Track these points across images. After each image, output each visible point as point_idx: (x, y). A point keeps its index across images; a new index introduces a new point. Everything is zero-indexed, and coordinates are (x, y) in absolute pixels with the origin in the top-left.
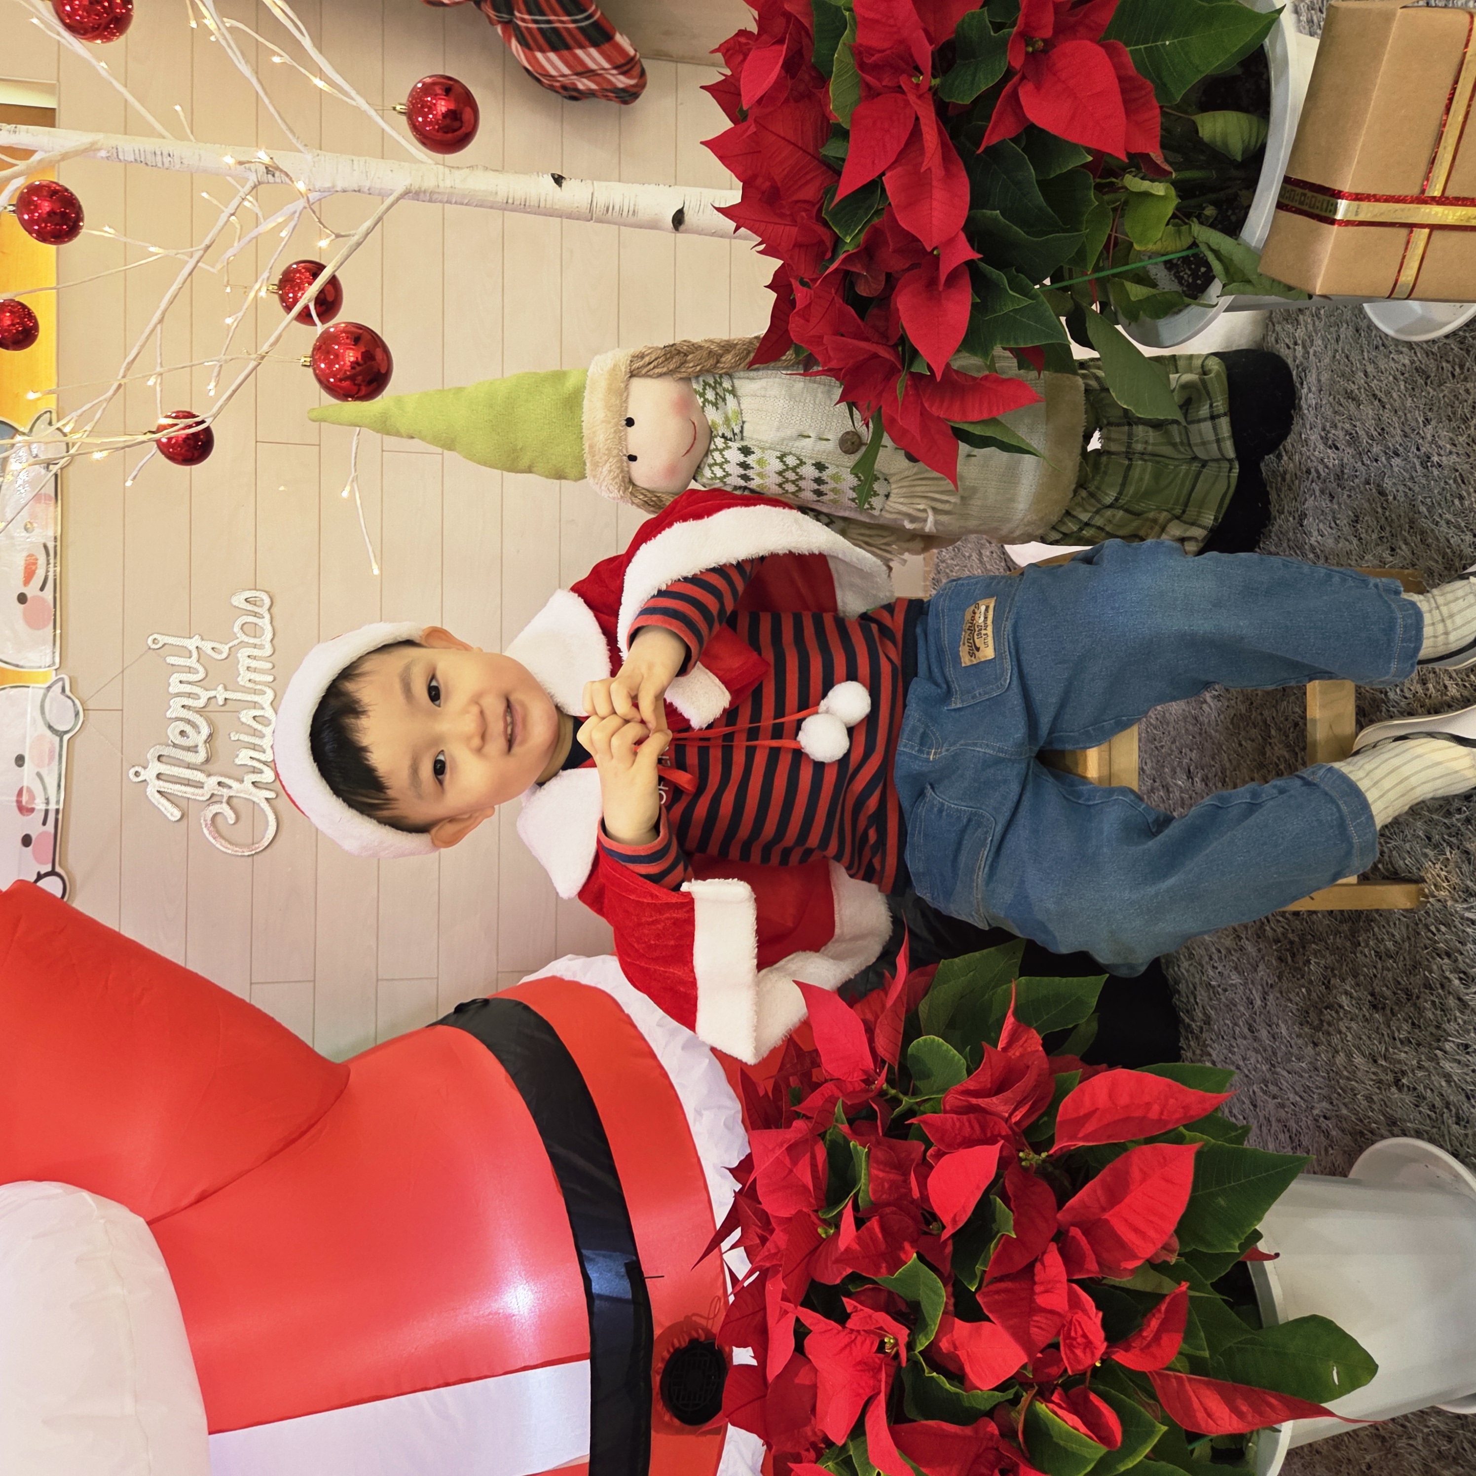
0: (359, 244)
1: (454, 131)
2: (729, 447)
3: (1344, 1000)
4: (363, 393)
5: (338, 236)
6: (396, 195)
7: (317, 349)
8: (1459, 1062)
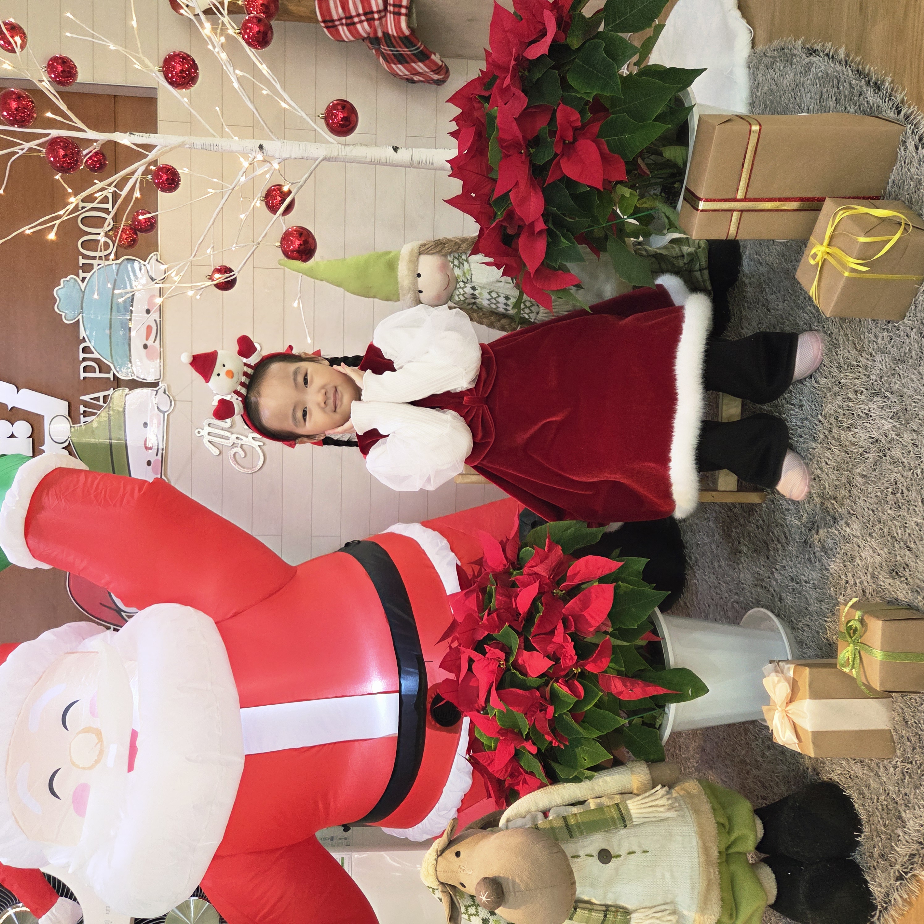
0: (302, 186)
1: (347, 126)
2: (466, 287)
3: (744, 549)
4: (304, 257)
5: (292, 184)
6: (319, 160)
7: (283, 239)
8: (781, 574)
